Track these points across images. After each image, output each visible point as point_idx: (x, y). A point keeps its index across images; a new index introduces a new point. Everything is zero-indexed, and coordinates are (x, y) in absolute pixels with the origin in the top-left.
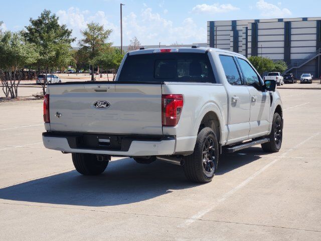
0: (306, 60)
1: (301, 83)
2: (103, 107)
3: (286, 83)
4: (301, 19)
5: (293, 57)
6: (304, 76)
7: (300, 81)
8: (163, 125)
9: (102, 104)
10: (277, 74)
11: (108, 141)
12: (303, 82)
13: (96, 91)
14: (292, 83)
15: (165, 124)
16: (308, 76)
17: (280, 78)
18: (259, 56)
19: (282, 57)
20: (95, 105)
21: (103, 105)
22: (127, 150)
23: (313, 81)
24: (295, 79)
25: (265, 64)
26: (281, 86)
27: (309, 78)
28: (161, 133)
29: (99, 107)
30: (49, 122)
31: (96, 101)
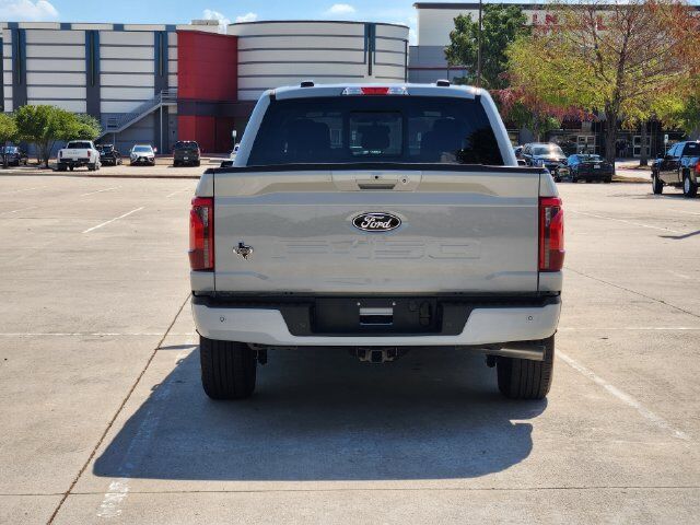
0: (134, 115)
1: (133, 164)
2: (380, 228)
3: (105, 164)
4: (111, 28)
5: (106, 108)
6: (137, 150)
7: (129, 162)
8: (541, 270)
9: (377, 220)
10: (88, 146)
11: (388, 311)
12: (138, 163)
13: (363, 187)
14: (113, 164)
15: (547, 265)
16: (146, 150)
17: (95, 155)
18: (30, 103)
19: (82, 107)
20: (359, 222)
21: (379, 224)
22: (458, 331)
23: (157, 161)
24: (119, 155)
25: (62, 123)
26: (96, 173)
27: (150, 154)
28: (533, 288)
29: (368, 228)
30: (212, 269)
31: (360, 213)
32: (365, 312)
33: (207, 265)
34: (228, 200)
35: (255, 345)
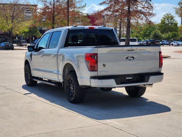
2: (131, 59)
8: (159, 67)
9: (130, 58)
11: (131, 78)
13: (128, 50)
20: (127, 58)
29: (129, 59)
30: (97, 71)
31: (127, 56)
32: (127, 78)
33: (96, 70)
34: (100, 54)
35: (106, 88)
